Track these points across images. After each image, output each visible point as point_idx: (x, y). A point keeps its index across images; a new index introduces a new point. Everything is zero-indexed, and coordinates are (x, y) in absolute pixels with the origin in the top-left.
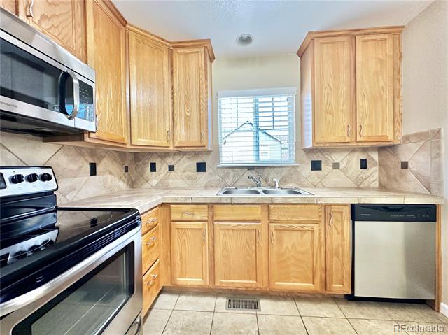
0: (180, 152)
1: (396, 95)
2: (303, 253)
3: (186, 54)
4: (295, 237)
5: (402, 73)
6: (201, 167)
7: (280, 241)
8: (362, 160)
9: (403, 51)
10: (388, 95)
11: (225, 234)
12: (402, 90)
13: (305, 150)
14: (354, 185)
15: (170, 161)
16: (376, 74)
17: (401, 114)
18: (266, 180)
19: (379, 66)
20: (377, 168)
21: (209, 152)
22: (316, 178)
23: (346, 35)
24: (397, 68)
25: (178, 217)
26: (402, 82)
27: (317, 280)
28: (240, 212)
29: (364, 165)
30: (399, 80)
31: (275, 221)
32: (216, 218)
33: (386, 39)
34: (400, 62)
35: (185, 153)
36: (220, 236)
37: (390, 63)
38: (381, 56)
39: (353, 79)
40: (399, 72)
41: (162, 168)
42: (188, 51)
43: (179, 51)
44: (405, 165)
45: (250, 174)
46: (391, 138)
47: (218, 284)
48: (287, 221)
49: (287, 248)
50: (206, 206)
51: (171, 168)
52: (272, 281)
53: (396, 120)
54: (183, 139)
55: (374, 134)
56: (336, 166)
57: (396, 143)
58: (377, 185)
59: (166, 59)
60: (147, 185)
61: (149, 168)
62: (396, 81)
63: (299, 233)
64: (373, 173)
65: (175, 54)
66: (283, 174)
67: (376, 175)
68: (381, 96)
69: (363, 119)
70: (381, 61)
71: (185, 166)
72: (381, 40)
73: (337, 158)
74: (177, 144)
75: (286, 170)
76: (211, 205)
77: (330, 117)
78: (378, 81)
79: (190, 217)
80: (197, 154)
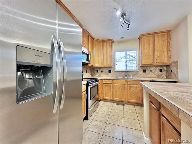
0: (104, 67)
1: (168, 50)
2: (136, 93)
3: (107, 43)
4: (134, 89)
5: (171, 43)
6: (110, 71)
7: (130, 89)
8: (160, 69)
9: (171, 37)
10: (166, 51)
11: (116, 87)
12: (171, 49)
13: (141, 66)
14: (157, 77)
15: (101, 70)
16: (162, 44)
17: (170, 56)
18: (128, 75)
19: (163, 42)
20: (166, 72)
21: (112, 67)
22: (144, 75)
23: (152, 34)
24: (169, 42)
25: (105, 83)
26: (171, 46)
27: (140, 100)
28: (120, 82)
29: (161, 71)
30: (170, 46)
31: (129, 84)
32: (114, 83)
33: (165, 34)
34: (170, 40)
35: (105, 68)
36: (115, 87)
37: (166, 41)
38: (163, 39)
39: (154, 47)
40: (170, 43)
41: (99, 71)
42: (107, 42)
43: (105, 42)
44: (171, 71)
45: (123, 73)
46: (167, 63)
47: (114, 99)
48: (132, 85)
49: (132, 91)
50: (111, 80)
51: (102, 72)
52: (128, 99)
53: (169, 57)
54: (106, 64)
55: (161, 62)
56: (151, 71)
57: (169, 64)
58: (166, 77)
59: (102, 45)
60: (96, 76)
61: (96, 71)
62: (169, 46)
63: (135, 88)
64: (164, 73)
65: (104, 43)
66: (134, 73)
67: (165, 74)
68: (163, 51)
69: (157, 57)
70: (163, 41)
71: (105, 71)
72: (163, 35)
73: (151, 69)
74: (104, 65)
75: (135, 72)
76: (113, 80)
77: (147, 57)
78: (162, 46)
79: (107, 83)
80: (109, 68)
